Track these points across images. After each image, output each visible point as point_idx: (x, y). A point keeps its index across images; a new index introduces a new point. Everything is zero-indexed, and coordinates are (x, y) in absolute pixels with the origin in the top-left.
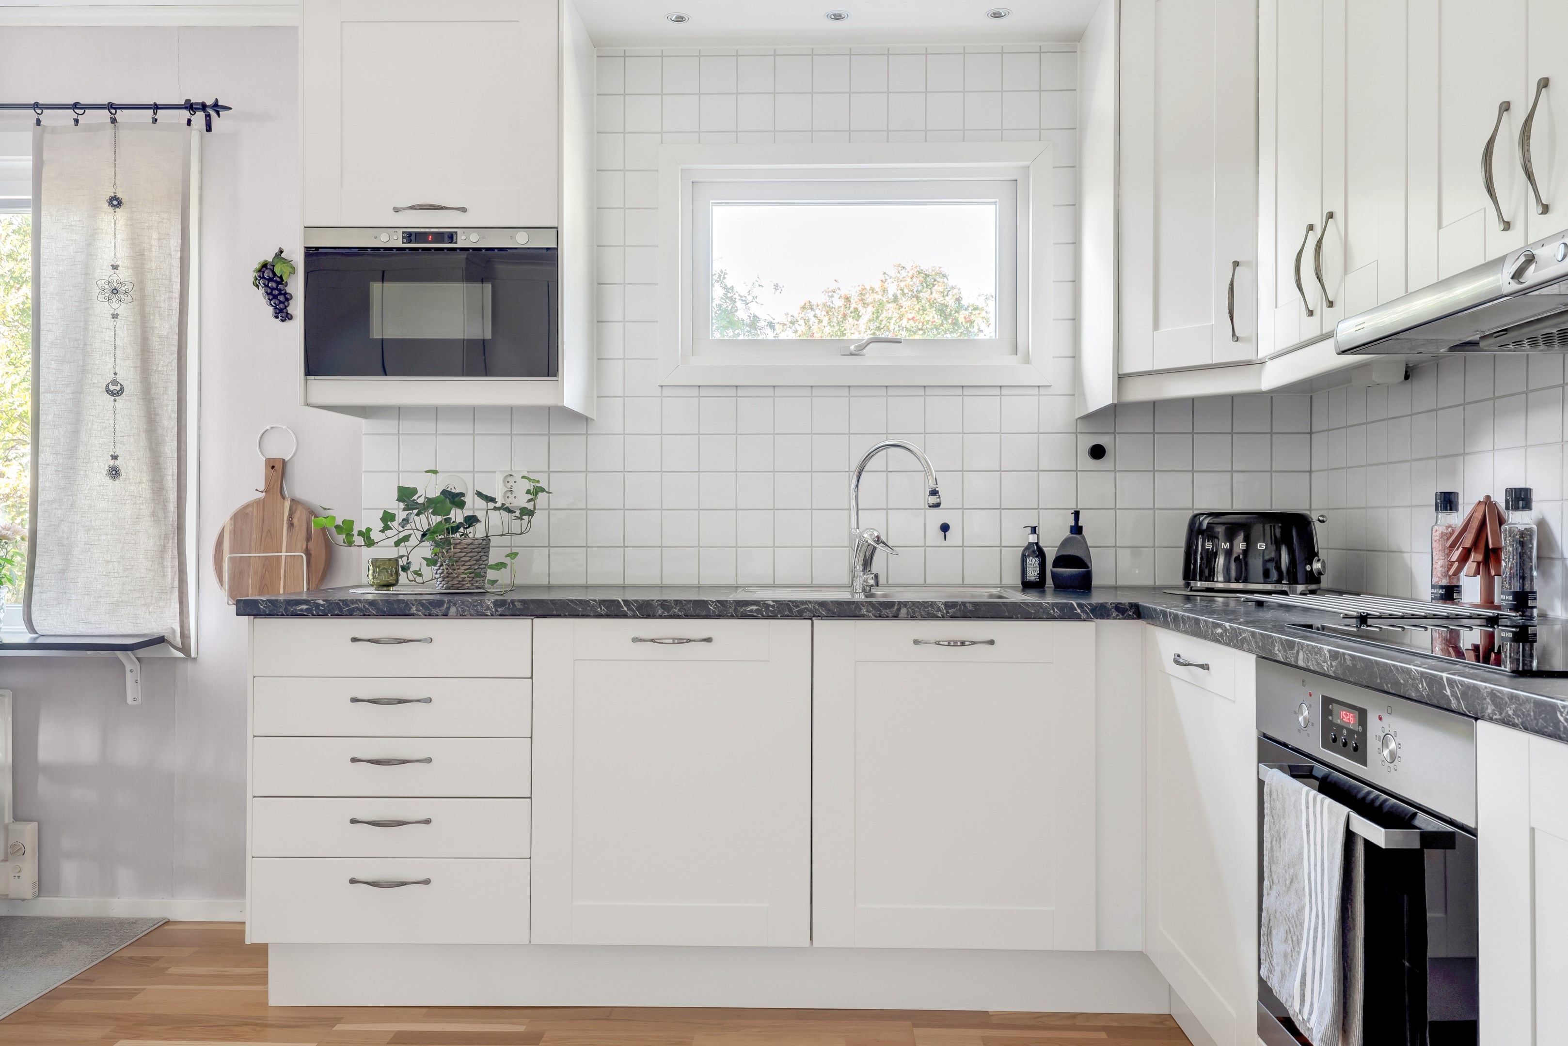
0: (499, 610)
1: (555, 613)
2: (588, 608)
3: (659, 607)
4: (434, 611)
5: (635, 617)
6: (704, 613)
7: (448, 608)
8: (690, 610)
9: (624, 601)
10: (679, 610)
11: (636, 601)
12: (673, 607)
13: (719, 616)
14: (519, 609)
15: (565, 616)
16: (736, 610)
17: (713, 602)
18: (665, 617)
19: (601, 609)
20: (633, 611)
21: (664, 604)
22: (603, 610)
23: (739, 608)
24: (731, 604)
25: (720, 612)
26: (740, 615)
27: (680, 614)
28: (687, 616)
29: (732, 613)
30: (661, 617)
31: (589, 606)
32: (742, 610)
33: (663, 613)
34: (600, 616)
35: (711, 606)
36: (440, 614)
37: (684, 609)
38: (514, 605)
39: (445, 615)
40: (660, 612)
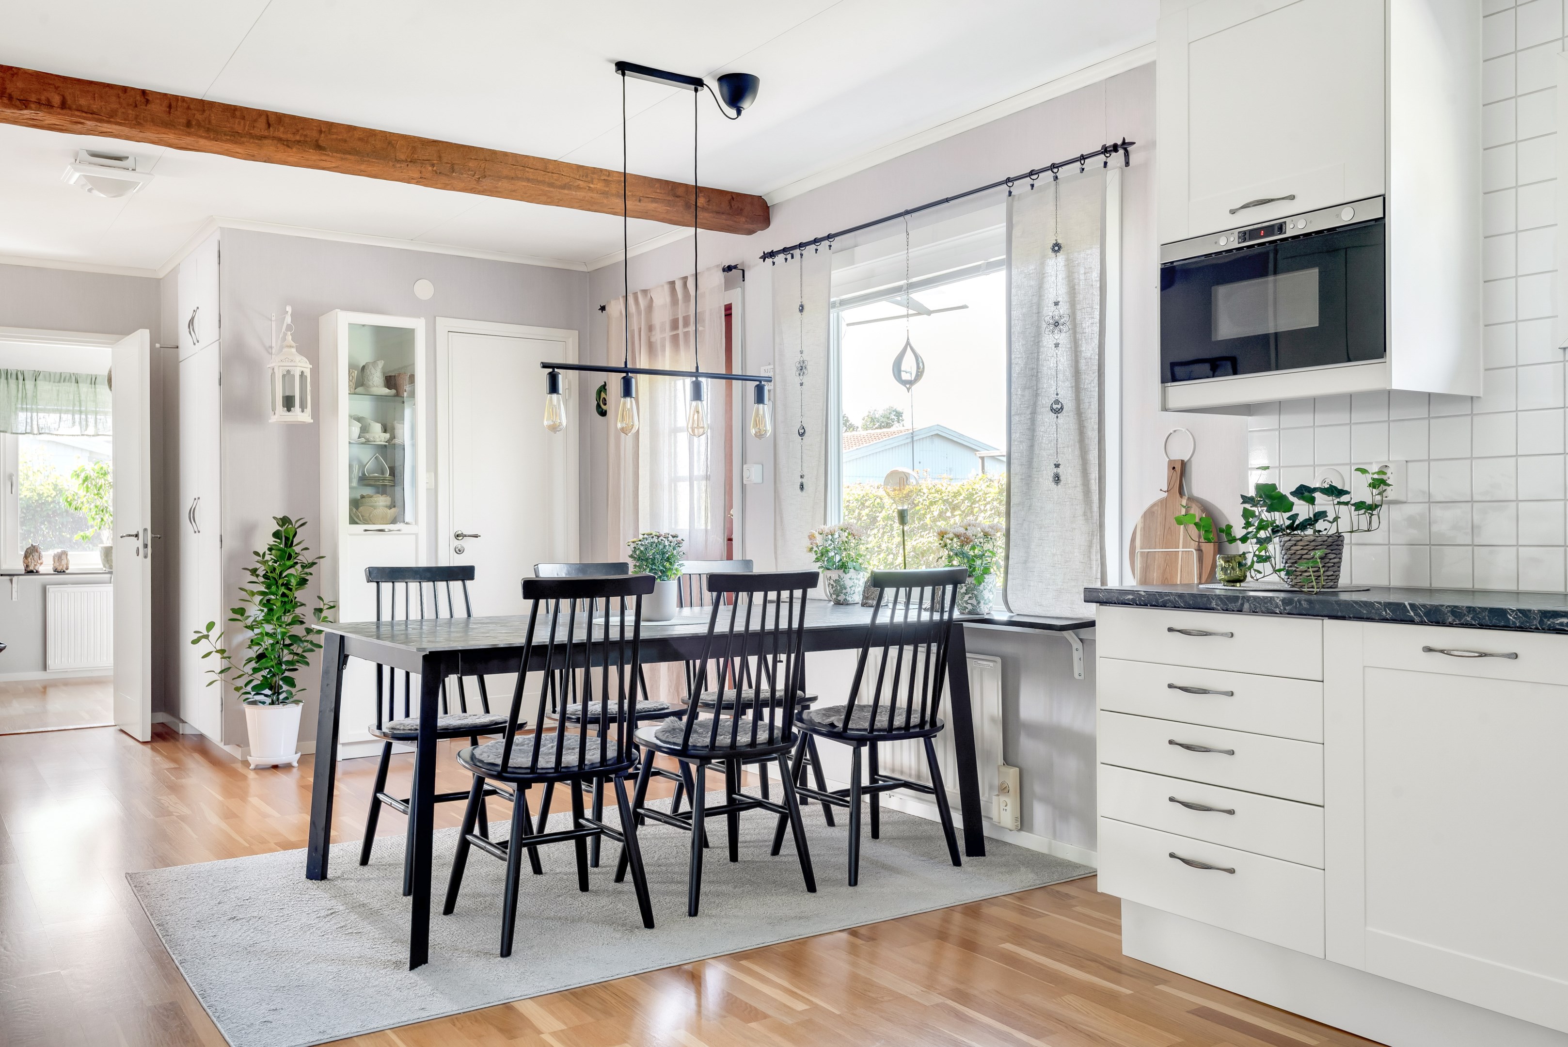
0: (1287, 608)
1: (1339, 614)
2: (1373, 611)
3: (1449, 614)
4: (1230, 606)
5: (1422, 623)
6: (1502, 624)
7: (1242, 604)
8: (1485, 619)
9: (1410, 604)
10: (1472, 619)
11: (1424, 606)
12: (1465, 615)
13: (1522, 629)
14: (1305, 609)
15: (1350, 619)
16: (1541, 622)
17: (1513, 611)
18: (1457, 626)
19: (1386, 612)
20: (1420, 616)
21: (1455, 611)
22: (1388, 614)
23: (1545, 620)
24: (1536, 614)
25: (1522, 623)
26: (1546, 628)
27: (1474, 623)
28: (1482, 626)
29: (1536, 625)
30: (1451, 625)
31: (1374, 609)
32: (1549, 623)
33: (1454, 620)
34: (1384, 620)
35: (1511, 616)
36: (1235, 609)
37: (1479, 618)
38: (1300, 604)
39: (1240, 611)
40: (1450, 620)
